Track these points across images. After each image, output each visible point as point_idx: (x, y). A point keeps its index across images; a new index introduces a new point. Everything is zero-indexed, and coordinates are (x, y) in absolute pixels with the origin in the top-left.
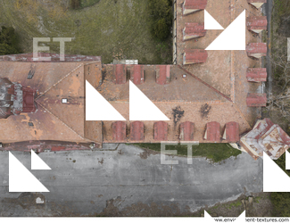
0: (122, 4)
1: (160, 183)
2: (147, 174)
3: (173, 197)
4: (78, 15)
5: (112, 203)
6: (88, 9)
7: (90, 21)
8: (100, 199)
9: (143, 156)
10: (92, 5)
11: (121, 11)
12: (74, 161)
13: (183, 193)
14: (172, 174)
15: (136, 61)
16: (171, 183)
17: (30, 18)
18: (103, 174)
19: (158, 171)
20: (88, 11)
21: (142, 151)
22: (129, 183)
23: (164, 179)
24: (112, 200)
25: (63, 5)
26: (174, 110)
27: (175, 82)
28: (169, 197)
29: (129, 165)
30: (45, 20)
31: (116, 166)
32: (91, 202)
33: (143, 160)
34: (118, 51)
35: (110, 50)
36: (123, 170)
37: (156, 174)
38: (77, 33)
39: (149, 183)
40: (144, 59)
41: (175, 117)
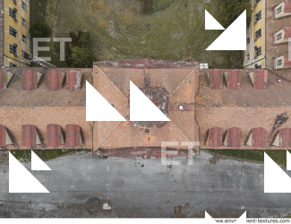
0: (192, 8)
1: (229, 190)
2: (216, 180)
3: (243, 204)
4: (148, 19)
5: (180, 210)
6: (159, 13)
7: (160, 25)
8: (168, 205)
9: (213, 161)
10: (163, 9)
11: (191, 15)
12: (143, 166)
13: (254, 200)
14: (242, 180)
15: (206, 64)
16: (240, 189)
17: (102, 22)
18: (172, 179)
19: (228, 177)
20: (158, 15)
21: (211, 156)
22: (198, 189)
23: (234, 185)
24: (180, 207)
25: (134, 9)
26: (278, 117)
27: (272, 87)
28: (239, 205)
29: (198, 170)
30: (116, 24)
31: (185, 171)
32: (159, 208)
33: (212, 165)
34: (188, 55)
35: (180, 54)
36: (192, 175)
37: (226, 180)
38: (147, 37)
39: (218, 189)
40: (214, 62)
41: (276, 123)
